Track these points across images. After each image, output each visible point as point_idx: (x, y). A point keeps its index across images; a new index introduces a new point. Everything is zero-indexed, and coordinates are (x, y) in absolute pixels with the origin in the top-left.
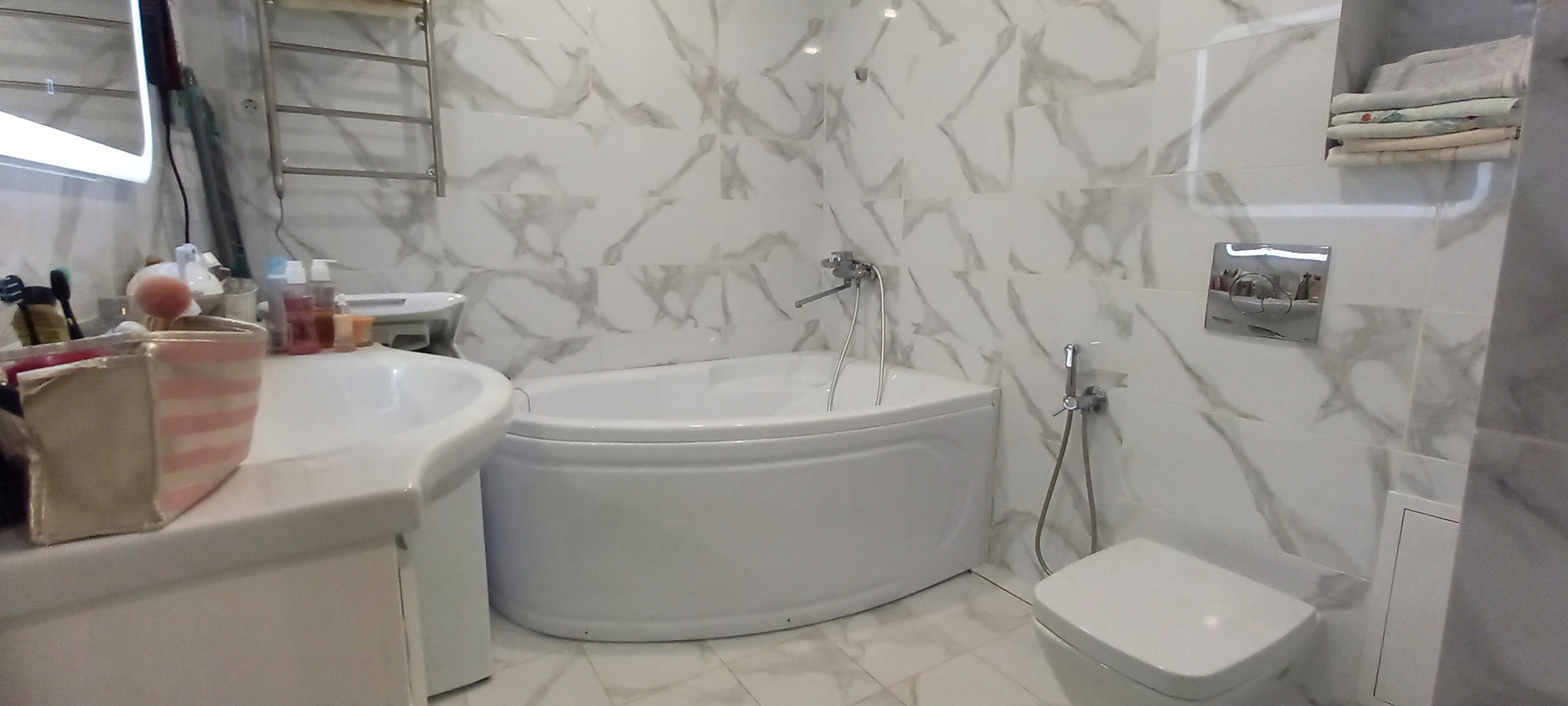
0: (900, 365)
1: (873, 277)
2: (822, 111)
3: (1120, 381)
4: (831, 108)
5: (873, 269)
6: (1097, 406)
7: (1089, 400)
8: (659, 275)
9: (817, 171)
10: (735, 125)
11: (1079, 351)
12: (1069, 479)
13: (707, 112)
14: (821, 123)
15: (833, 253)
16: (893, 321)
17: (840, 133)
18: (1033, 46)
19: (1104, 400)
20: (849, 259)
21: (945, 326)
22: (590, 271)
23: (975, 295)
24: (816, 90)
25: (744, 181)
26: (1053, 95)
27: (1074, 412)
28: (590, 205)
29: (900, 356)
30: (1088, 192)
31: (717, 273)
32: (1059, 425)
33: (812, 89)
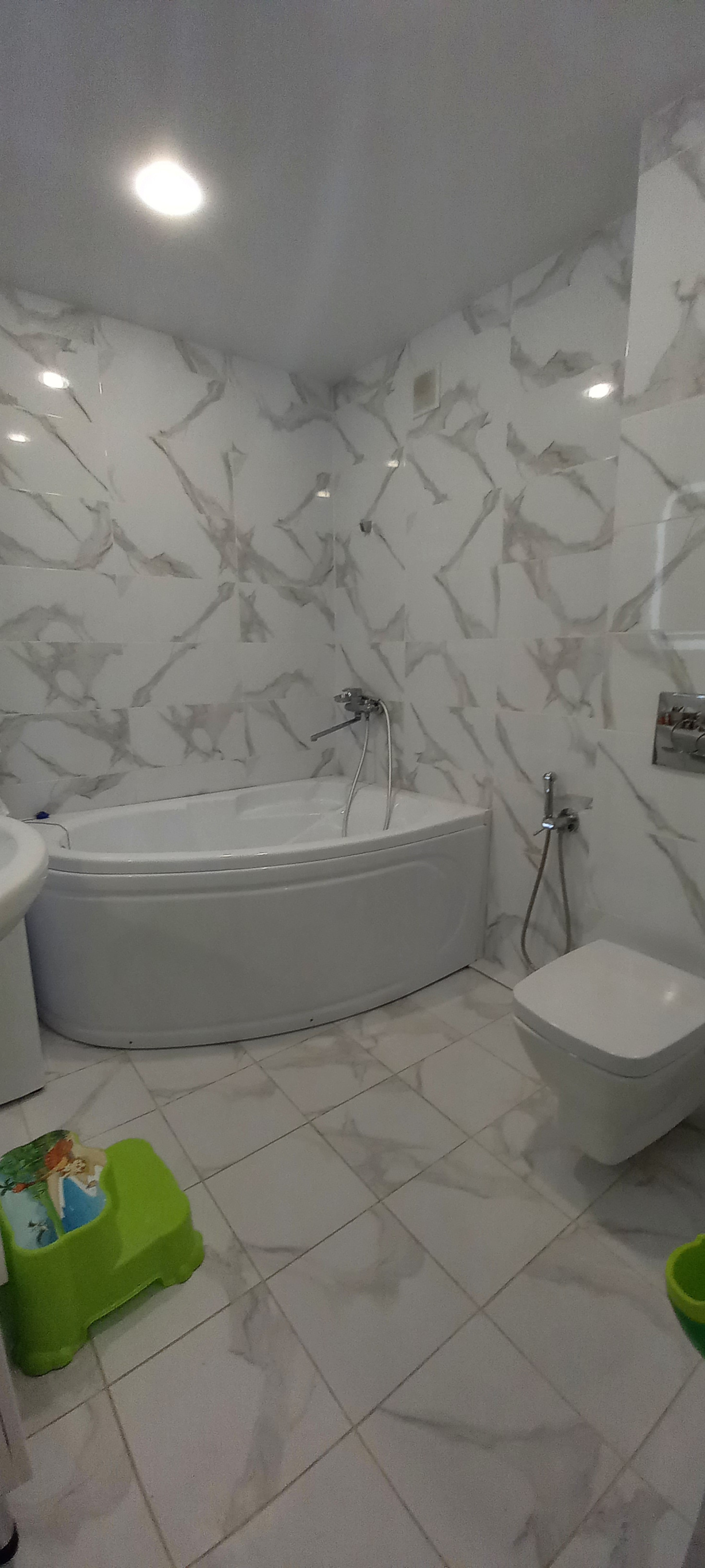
0: (407, 789)
1: (380, 710)
2: (332, 559)
3: (588, 804)
4: (339, 557)
5: (380, 704)
6: (569, 825)
7: (564, 821)
8: (186, 713)
9: (329, 615)
10: (251, 574)
11: (555, 779)
12: (548, 887)
13: (225, 562)
14: (331, 570)
15: (344, 691)
16: (399, 750)
17: (348, 579)
18: (514, 508)
19: (575, 820)
20: (358, 695)
21: (444, 756)
22: (121, 712)
23: (468, 728)
24: (325, 540)
25: (261, 624)
26: (530, 553)
27: (552, 831)
28: (118, 652)
29: (405, 782)
30: (562, 641)
31: (240, 711)
32: (539, 841)
33: (322, 539)
